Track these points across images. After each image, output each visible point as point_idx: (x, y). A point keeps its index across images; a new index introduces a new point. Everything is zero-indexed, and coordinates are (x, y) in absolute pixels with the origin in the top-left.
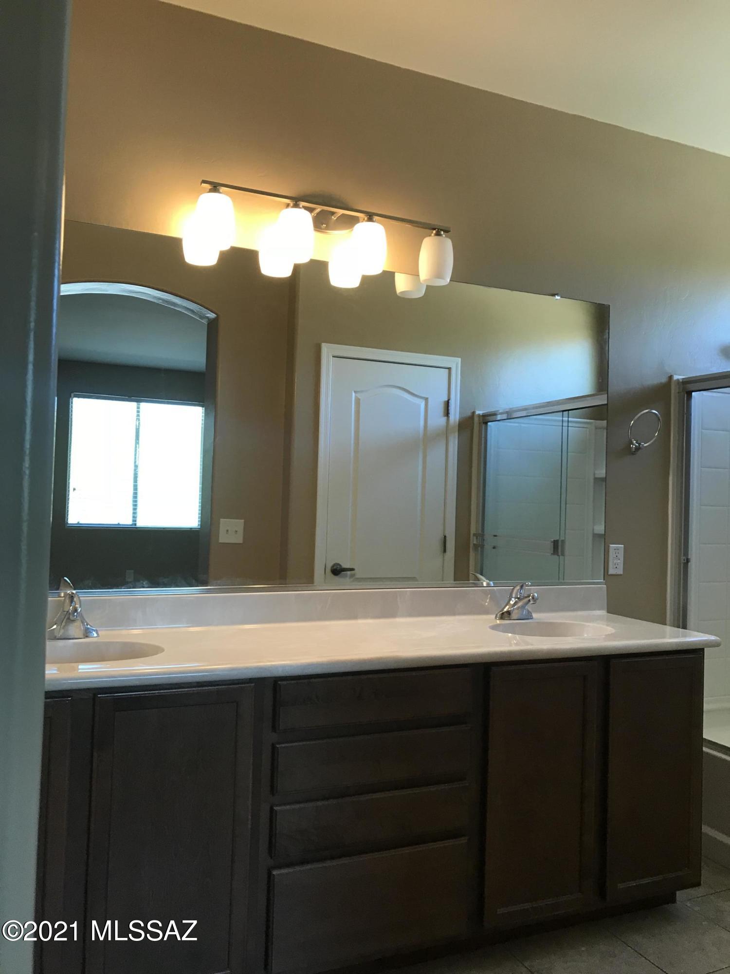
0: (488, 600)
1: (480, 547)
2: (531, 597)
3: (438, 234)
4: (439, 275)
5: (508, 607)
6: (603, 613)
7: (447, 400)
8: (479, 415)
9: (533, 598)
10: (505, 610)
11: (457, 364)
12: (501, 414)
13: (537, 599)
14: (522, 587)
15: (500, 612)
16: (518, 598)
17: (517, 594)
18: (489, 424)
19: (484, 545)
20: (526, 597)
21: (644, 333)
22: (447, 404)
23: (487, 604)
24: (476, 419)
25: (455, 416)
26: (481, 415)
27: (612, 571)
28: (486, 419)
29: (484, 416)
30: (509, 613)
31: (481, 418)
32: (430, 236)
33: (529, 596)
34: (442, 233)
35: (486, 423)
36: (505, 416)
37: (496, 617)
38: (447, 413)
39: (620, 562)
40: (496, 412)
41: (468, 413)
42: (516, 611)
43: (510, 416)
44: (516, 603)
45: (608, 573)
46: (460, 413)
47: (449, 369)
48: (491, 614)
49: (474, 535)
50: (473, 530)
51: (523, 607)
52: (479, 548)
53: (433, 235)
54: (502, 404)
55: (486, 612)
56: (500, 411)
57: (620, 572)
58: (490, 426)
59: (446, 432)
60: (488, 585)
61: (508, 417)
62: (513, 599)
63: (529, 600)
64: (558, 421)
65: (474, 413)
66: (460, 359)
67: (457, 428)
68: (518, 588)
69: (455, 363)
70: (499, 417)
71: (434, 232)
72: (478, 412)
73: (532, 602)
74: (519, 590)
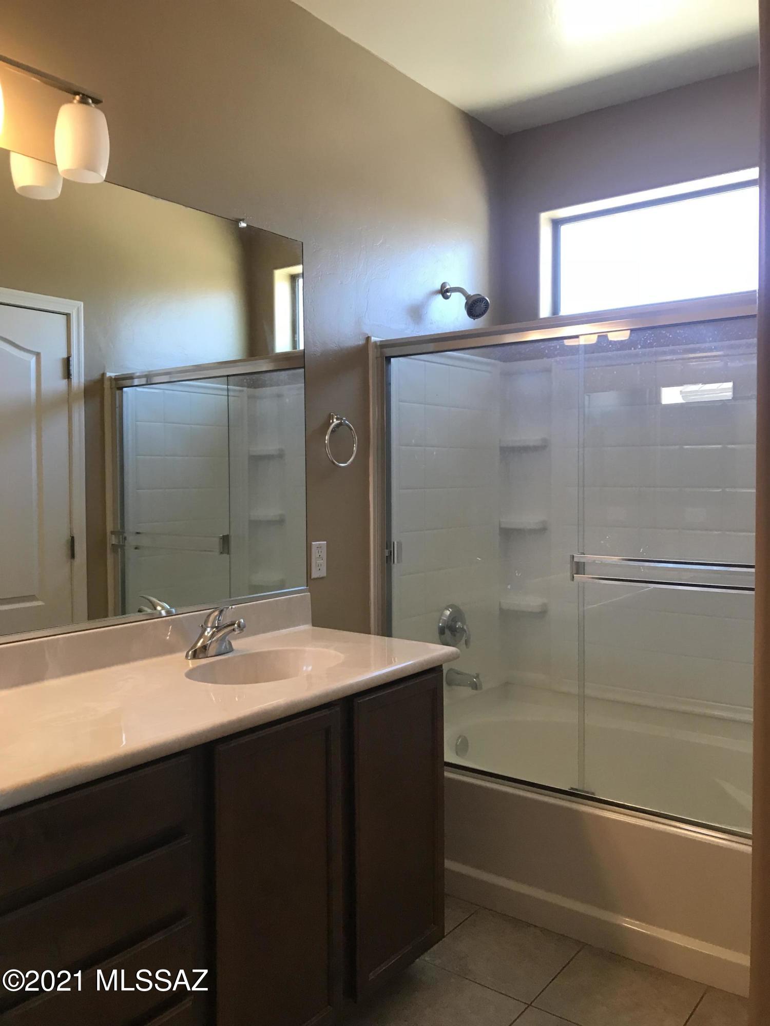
0: (169, 633)
1: (119, 548)
2: (236, 625)
3: (83, 101)
4: (90, 165)
5: (202, 640)
6: (307, 627)
7: (65, 356)
8: (110, 378)
9: (239, 626)
10: (199, 644)
11: (78, 309)
12: (139, 377)
13: (244, 627)
14: (221, 612)
15: (192, 649)
16: (217, 627)
17: (214, 622)
18: (125, 389)
19: (124, 546)
20: (229, 626)
21: (339, 282)
22: (67, 362)
23: (168, 638)
24: (107, 384)
25: (79, 378)
26: (113, 378)
27: (315, 574)
28: (121, 383)
29: (117, 379)
30: (204, 648)
31: (114, 382)
32: (71, 102)
33: (234, 624)
34: (90, 101)
35: (121, 389)
36: (143, 381)
37: (187, 656)
38: (68, 375)
39: (323, 562)
40: (132, 375)
41: (96, 375)
42: (213, 645)
43: (149, 380)
44: (213, 635)
45: (310, 577)
46: (85, 375)
47: (68, 315)
48: (180, 650)
49: (112, 533)
50: (110, 527)
51: (223, 639)
52: (119, 550)
53: (75, 101)
54: (136, 365)
55: (169, 649)
56: (138, 374)
57: (323, 573)
58: (126, 392)
59: (68, 399)
60: (169, 613)
61: (147, 381)
62: (209, 629)
63: (234, 630)
64: (222, 389)
65: (103, 375)
66: (82, 304)
67: (83, 394)
68: (216, 613)
69: (76, 308)
70: (136, 382)
71: (78, 97)
72: (109, 374)
73: (237, 632)
74: (217, 616)
